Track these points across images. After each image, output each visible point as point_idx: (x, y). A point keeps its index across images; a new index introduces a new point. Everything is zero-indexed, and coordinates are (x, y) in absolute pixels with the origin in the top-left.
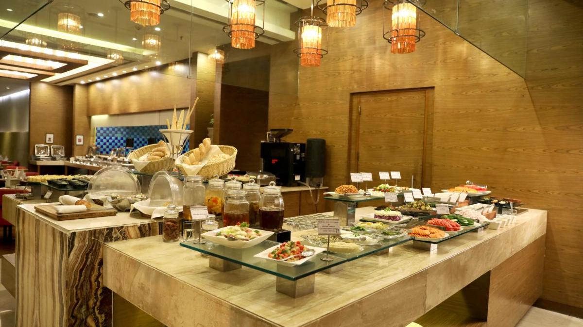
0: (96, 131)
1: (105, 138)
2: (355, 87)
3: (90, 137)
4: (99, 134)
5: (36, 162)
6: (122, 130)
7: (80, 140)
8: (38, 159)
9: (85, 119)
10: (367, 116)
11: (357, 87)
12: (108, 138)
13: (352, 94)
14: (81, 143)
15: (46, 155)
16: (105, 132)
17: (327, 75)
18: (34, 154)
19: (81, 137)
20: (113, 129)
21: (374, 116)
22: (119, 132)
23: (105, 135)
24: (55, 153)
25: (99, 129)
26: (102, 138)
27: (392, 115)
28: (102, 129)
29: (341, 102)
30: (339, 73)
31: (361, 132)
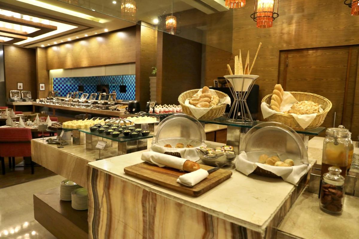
0: (53, 81)
1: (59, 85)
2: (285, 45)
3: (49, 85)
4: (55, 83)
5: (12, 103)
6: (70, 80)
7: (42, 87)
8: (14, 101)
9: (45, 72)
10: (293, 68)
11: (286, 46)
12: (61, 85)
13: (281, 51)
14: (44, 89)
15: (18, 98)
16: (59, 81)
17: (258, 36)
18: (10, 97)
19: (43, 85)
20: (65, 79)
21: (300, 68)
22: (68, 81)
23: (59, 83)
24: (24, 97)
25: (55, 79)
26: (57, 85)
27: (316, 67)
28: (57, 79)
29: (271, 57)
30: (270, 35)
31: (288, 79)
